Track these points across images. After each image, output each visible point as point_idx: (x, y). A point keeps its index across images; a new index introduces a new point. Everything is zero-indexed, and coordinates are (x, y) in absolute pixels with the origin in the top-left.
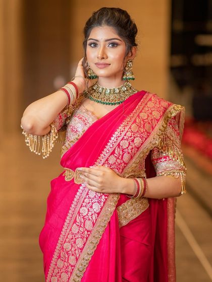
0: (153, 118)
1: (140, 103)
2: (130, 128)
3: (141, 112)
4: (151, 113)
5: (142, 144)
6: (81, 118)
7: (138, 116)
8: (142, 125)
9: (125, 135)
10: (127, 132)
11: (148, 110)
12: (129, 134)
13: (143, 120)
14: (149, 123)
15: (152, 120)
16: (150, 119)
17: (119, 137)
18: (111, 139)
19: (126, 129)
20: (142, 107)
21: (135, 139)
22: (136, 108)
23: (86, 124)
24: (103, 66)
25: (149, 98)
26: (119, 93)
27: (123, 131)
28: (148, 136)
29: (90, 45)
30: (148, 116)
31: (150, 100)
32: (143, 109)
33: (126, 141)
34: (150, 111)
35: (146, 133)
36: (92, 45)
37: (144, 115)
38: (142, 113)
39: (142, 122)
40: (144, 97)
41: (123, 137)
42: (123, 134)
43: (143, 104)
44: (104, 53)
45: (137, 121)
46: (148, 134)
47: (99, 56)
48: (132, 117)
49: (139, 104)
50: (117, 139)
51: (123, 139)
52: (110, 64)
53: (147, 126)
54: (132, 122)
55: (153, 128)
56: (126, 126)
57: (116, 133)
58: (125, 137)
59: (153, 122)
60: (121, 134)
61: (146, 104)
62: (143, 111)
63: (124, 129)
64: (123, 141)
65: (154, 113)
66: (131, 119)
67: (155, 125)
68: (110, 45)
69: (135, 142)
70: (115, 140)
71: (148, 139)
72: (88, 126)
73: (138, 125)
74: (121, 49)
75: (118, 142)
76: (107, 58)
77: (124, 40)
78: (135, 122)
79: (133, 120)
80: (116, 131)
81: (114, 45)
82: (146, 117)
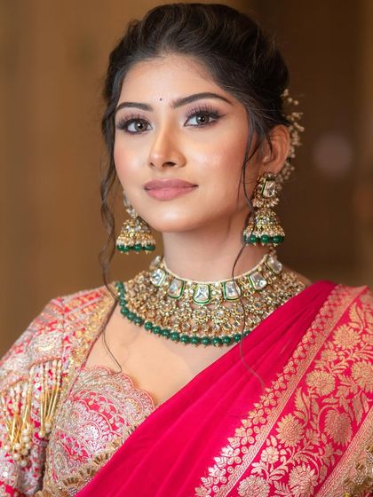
0: (354, 389)
1: (309, 334)
2: (274, 432)
3: (312, 368)
4: (348, 372)
5: (317, 489)
6: (95, 407)
7: (303, 385)
8: (317, 420)
9: (257, 459)
10: (265, 447)
11: (337, 362)
12: (271, 455)
13: (320, 400)
14: (341, 410)
15: (351, 396)
16: (343, 392)
17: (234, 465)
18: (207, 475)
19: (261, 439)
20: (316, 348)
21: (294, 473)
22: (296, 354)
23: (115, 428)
24: (172, 192)
25: (341, 311)
26: (242, 298)
27: (248, 445)
28: (338, 459)
29: (125, 126)
30: (338, 382)
31: (345, 319)
32: (318, 357)
33: (260, 481)
34: (344, 364)
35: (328, 448)
36: (132, 127)
37: (321, 381)
38: (316, 374)
39: (316, 408)
40: (323, 311)
41: (251, 468)
42: (250, 454)
43: (321, 340)
44: (170, 146)
45: (299, 404)
46: (339, 453)
47: (156, 156)
48: (280, 390)
49: (305, 339)
50: (227, 475)
51: (248, 473)
52: (196, 186)
53: (333, 419)
54: (281, 408)
55: (356, 428)
56: (259, 425)
57: (226, 451)
58: (258, 468)
59: (356, 403)
60: (241, 455)
61: (330, 338)
62: (320, 364)
63: (254, 435)
64: (250, 480)
65: (357, 370)
66: (275, 398)
67: (365, 415)
68: (194, 121)
69: (293, 482)
70: (221, 478)
71: (338, 469)
72: (125, 433)
73: (301, 421)
74: (230, 132)
75: (232, 483)
76: (184, 163)
77: (241, 100)
78: (290, 408)
79: (283, 402)
80: (226, 444)
81: (206, 118)
82: (331, 388)
